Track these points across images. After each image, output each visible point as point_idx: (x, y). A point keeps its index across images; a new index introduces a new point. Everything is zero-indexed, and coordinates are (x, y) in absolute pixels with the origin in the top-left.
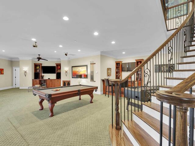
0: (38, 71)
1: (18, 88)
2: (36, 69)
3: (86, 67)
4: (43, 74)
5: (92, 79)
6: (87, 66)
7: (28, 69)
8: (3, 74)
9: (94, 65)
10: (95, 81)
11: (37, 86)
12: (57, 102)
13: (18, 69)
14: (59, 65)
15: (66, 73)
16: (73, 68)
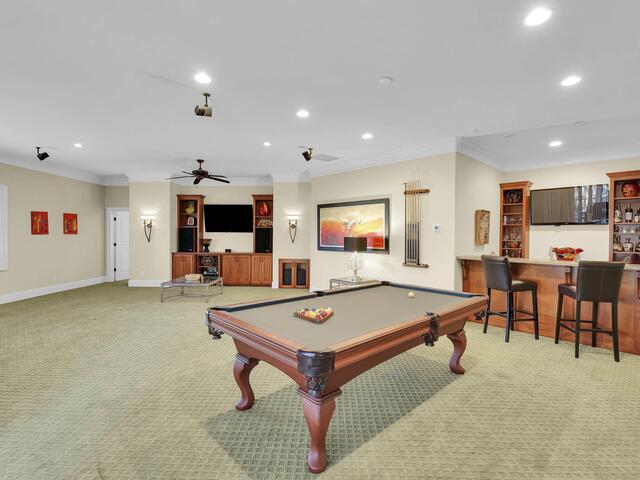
0: (190, 222)
1: (125, 284)
2: (183, 217)
3: (383, 205)
4: (207, 235)
5: (413, 255)
6: (387, 202)
7: (157, 215)
8: (76, 232)
9: (423, 197)
10: (427, 266)
11: (193, 278)
12: (342, 388)
13: (122, 215)
14: (265, 202)
15: (293, 230)
16: (321, 210)
